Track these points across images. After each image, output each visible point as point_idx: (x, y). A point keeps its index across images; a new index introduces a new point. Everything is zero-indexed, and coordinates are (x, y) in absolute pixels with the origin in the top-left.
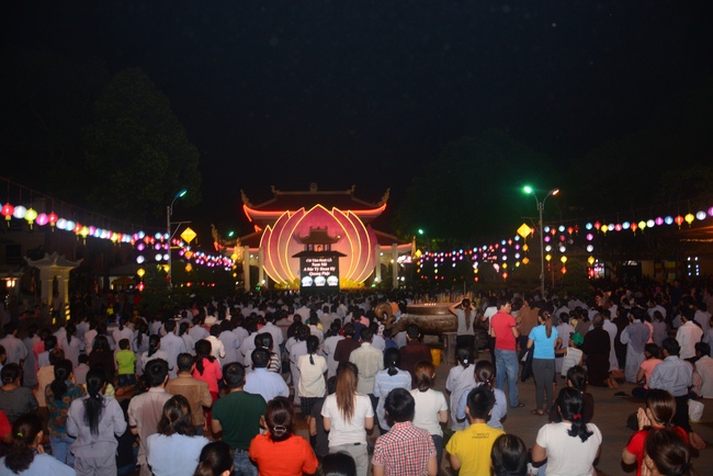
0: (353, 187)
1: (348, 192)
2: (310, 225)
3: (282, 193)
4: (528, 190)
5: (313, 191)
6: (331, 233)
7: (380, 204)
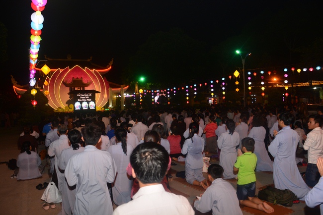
0: (91, 57)
1: (89, 60)
2: (72, 76)
3: (51, 59)
4: (238, 52)
5: (69, 59)
6: (85, 81)
7: (108, 66)
